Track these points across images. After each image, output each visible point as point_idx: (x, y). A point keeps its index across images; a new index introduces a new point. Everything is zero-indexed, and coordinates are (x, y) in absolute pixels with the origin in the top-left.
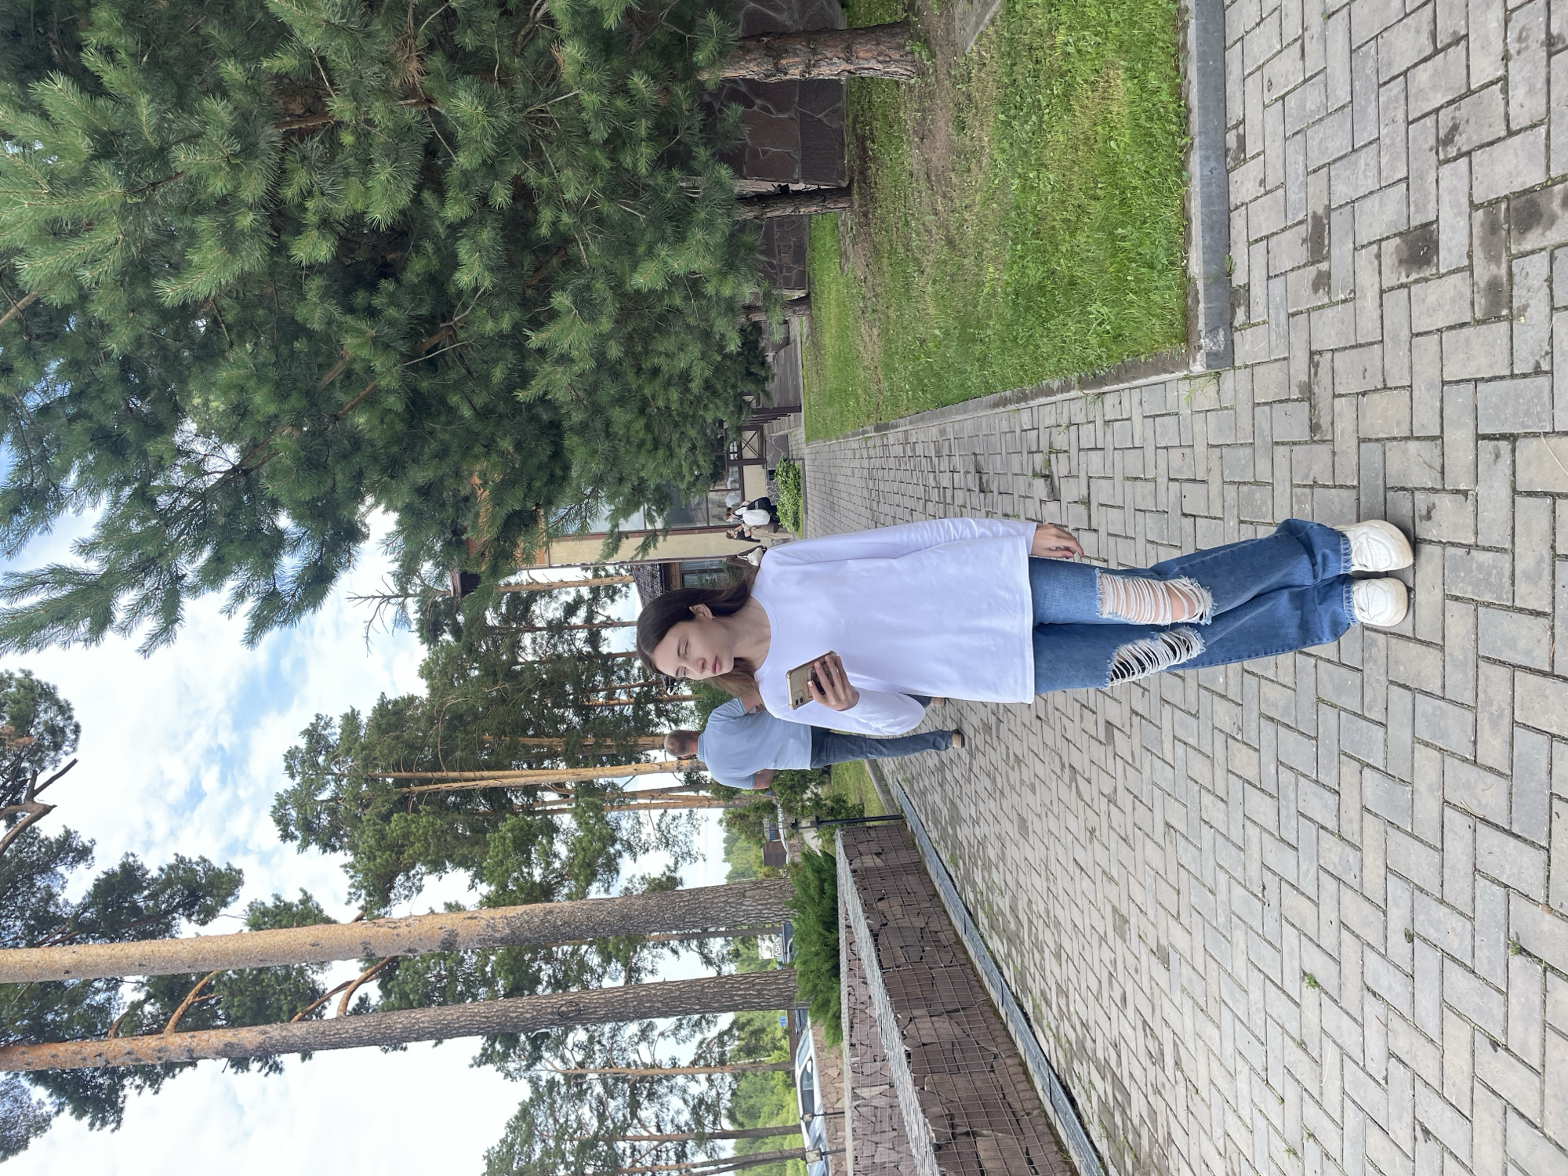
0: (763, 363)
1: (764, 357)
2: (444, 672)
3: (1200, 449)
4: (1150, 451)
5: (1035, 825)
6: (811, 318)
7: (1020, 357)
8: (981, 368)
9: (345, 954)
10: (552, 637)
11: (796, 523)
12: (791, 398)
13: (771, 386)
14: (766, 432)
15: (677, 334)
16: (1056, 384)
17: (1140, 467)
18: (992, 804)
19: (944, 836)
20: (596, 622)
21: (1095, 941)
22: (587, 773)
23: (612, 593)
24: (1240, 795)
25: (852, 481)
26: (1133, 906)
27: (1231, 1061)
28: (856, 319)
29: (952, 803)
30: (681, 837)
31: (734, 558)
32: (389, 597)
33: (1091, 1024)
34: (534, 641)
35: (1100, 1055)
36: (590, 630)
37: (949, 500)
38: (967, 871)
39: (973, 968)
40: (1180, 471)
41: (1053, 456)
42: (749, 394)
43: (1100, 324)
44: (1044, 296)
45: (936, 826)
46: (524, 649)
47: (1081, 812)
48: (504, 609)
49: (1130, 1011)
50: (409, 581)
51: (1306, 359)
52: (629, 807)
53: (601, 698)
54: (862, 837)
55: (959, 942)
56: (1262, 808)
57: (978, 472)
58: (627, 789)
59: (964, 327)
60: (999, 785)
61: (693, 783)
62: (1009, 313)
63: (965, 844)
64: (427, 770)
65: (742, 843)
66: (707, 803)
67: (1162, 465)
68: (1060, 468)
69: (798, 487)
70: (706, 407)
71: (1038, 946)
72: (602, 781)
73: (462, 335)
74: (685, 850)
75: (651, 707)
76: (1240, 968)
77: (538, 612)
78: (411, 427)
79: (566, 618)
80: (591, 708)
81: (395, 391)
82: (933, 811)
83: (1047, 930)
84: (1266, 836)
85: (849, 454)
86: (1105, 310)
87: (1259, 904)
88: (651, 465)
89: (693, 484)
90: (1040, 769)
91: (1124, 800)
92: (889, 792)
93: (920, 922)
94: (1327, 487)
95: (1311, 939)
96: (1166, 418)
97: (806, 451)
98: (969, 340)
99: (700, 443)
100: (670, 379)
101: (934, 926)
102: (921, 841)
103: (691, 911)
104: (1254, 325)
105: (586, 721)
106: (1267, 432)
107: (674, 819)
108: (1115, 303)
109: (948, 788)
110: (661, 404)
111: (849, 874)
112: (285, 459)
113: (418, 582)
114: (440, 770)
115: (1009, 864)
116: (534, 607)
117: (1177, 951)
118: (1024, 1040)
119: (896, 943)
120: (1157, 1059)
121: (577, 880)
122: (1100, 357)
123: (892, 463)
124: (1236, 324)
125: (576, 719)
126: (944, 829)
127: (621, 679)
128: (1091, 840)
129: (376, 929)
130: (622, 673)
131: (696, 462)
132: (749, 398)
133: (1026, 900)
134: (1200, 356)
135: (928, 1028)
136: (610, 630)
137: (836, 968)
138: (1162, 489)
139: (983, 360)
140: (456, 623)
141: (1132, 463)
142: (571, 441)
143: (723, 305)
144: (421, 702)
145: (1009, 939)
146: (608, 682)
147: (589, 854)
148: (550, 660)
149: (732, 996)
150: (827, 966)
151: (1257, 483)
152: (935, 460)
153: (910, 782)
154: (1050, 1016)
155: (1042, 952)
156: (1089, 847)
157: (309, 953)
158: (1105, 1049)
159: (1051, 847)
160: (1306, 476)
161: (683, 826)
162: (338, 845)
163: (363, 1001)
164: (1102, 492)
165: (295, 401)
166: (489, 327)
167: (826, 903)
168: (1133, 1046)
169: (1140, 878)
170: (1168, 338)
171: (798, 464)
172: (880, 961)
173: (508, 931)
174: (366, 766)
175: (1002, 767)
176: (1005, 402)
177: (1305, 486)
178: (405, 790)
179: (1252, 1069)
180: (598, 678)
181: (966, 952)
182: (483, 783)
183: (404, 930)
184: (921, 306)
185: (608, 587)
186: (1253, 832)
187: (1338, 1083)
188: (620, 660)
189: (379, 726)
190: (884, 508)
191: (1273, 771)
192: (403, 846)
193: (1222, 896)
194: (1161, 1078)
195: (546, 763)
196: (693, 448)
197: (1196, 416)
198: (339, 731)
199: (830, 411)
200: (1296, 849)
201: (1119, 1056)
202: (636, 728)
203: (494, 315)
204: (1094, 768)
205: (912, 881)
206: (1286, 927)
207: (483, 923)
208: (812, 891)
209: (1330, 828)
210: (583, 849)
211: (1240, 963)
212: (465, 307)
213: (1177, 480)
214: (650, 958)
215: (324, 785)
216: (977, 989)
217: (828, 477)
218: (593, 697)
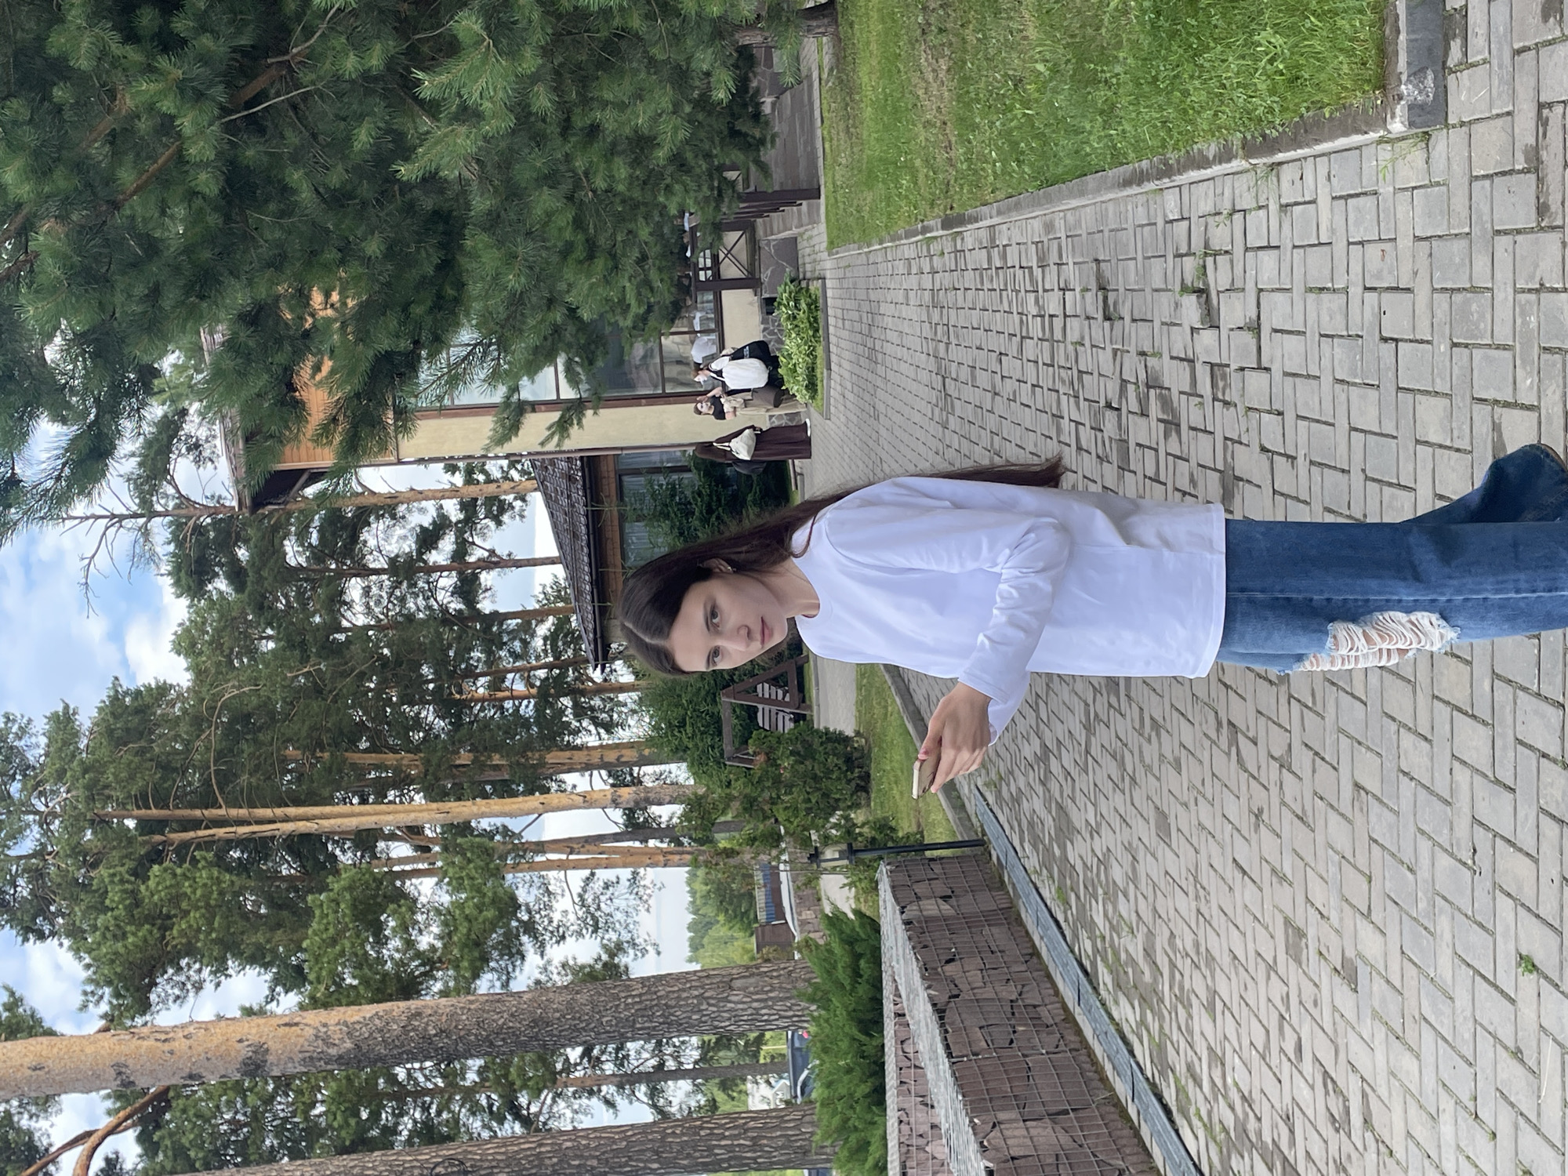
0: (757, 116)
1: (759, 105)
2: (216, 643)
3: (1405, 242)
4: (1340, 246)
5: (1181, 819)
6: (838, 40)
7: (1161, 108)
8: (1106, 125)
9: (85, 1083)
10: (397, 585)
11: (812, 386)
12: (803, 175)
13: (769, 155)
14: (760, 232)
15: (635, 72)
16: (1212, 150)
17: (1327, 272)
18: (1118, 800)
19: (1046, 864)
20: (471, 559)
21: (1261, 976)
22: (460, 810)
23: (498, 510)
24: (1448, 727)
25: (905, 311)
26: (1311, 911)
27: (1433, 1098)
28: (912, 43)
29: (1060, 807)
30: (618, 916)
31: (707, 447)
32: (122, 517)
33: (1256, 1095)
34: (367, 591)
35: (1267, 1138)
36: (460, 573)
37: (1058, 335)
38: (1082, 908)
39: (1090, 1053)
40: (1378, 276)
41: (1210, 260)
42: (734, 168)
43: (1271, 61)
44: (1195, 16)
45: (1035, 846)
46: (349, 605)
47: (1244, 788)
48: (314, 538)
49: (1307, 1066)
50: (154, 490)
51: (1533, 114)
52: (533, 867)
53: (481, 687)
54: (920, 872)
55: (1069, 1018)
56: (1473, 741)
57: (1102, 288)
58: (529, 836)
59: (1081, 60)
60: (1130, 769)
61: (637, 827)
62: (1145, 41)
63: (1079, 868)
64: (193, 806)
65: (721, 930)
66: (664, 860)
67: (1356, 268)
68: (1219, 277)
69: (814, 325)
70: (668, 189)
71: (1183, 999)
72: (485, 824)
73: (306, 77)
74: (625, 936)
75: (566, 701)
76: (1445, 966)
77: (372, 543)
78: (228, 218)
79: (420, 553)
80: (466, 704)
81: (207, 164)
82: (1031, 824)
83: (1196, 974)
84: (1478, 779)
85: (901, 267)
86: (1278, 40)
87: (1468, 873)
88: (583, 284)
89: (644, 319)
90: (1187, 734)
91: (1302, 760)
92: (963, 806)
93: (1010, 992)
94: (1556, 290)
95: (1529, 910)
96: (1362, 199)
97: (828, 264)
98: (1086, 80)
99: (654, 251)
100: (614, 144)
101: (1032, 998)
102: (1014, 876)
103: (645, 1012)
104: (1473, 65)
105: (457, 725)
106: (1487, 218)
107: (607, 886)
108: (1294, 30)
109: (1054, 786)
110: (600, 183)
111: (901, 927)
112: (51, 269)
113: (171, 491)
114: (215, 805)
115: (1143, 886)
116: (365, 535)
117: (1366, 962)
118: (1163, 1146)
119: (973, 1021)
120: (1340, 1123)
121: (457, 968)
122: (1271, 110)
123: (970, 280)
124: (1450, 63)
125: (440, 724)
126: (1048, 850)
127: (516, 656)
128: (1257, 827)
129: (135, 1042)
130: (517, 645)
131: (647, 283)
132: (732, 175)
133: (1167, 934)
134: (1400, 109)
135: (1017, 1137)
136: (494, 573)
137: (879, 1092)
138: (1355, 303)
139: (1109, 113)
140: (235, 560)
141: (1317, 268)
142: (475, 240)
143: (707, 29)
144: (180, 695)
145: (1143, 999)
146: (492, 661)
147: (476, 927)
148: (394, 624)
149: (710, 1149)
150: (865, 1089)
151: (1474, 289)
152: (1038, 272)
153: (995, 786)
154: (1198, 1099)
155: (1188, 1007)
156: (1254, 837)
157: (29, 1081)
158: (1274, 1126)
159: (1203, 851)
160: (1532, 277)
161: (623, 898)
162: (47, 929)
163: (112, 1163)
164: (1277, 311)
165: (62, 181)
166: (351, 64)
167: (863, 990)
168: (1310, 1113)
169: (1321, 870)
170: (1359, 81)
171: (815, 286)
172: (947, 1047)
173: (349, 1045)
174: (91, 799)
175: (1133, 739)
176: (1139, 178)
177: (1530, 291)
178: (158, 838)
179: (1458, 1102)
180: (476, 654)
181: (1079, 1032)
182: (288, 827)
183: (180, 1044)
184: (1014, 25)
185: (491, 500)
186: (1462, 775)
187: (1559, 1094)
188: (513, 623)
189: (110, 732)
190: (956, 353)
191: (1487, 688)
192: (169, 917)
193: (1424, 873)
194: (1347, 1147)
195: (391, 795)
196: (643, 259)
197: (1399, 195)
198: (43, 741)
199: (869, 196)
200: (1513, 790)
201: (1292, 1132)
202: (541, 737)
203: (359, 45)
204: (1262, 720)
205: (998, 935)
206: (1501, 898)
207: (309, 1032)
208: (842, 974)
209: (1552, 755)
210: (467, 918)
211: (1445, 960)
212: (308, 32)
213: (1374, 289)
214: (569, 1114)
215: (21, 831)
216: (1097, 1084)
217: (866, 307)
218: (467, 685)
